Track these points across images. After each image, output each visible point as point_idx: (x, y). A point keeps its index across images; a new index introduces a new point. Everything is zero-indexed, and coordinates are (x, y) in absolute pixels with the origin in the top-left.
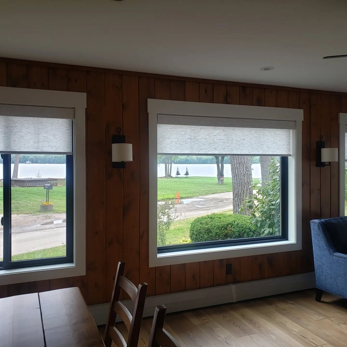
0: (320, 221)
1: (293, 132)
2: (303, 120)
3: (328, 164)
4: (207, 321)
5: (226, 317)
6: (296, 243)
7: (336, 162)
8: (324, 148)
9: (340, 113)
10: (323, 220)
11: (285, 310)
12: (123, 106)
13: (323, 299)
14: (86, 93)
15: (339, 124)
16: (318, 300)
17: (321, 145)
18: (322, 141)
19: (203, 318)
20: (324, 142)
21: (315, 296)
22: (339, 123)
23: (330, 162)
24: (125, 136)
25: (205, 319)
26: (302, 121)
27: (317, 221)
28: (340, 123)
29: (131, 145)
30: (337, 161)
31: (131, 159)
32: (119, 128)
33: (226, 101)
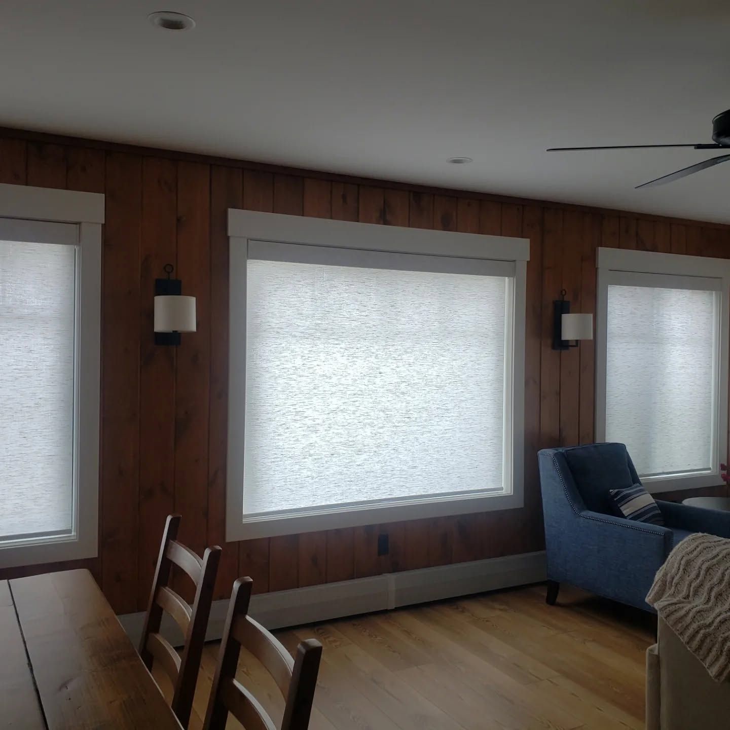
0: (556, 452)
1: (509, 282)
2: (529, 260)
3: (574, 344)
4: (338, 643)
5: (374, 637)
6: (512, 494)
7: (590, 340)
8: (568, 313)
9: (600, 248)
10: (563, 450)
11: (487, 621)
12: (178, 220)
13: (559, 599)
14: (104, 195)
15: (597, 269)
16: (551, 601)
17: (561, 308)
18: (565, 300)
19: (331, 639)
20: (569, 302)
21: (545, 594)
22: (596, 267)
23: (580, 341)
24: (180, 282)
25: (335, 641)
26: (527, 262)
27: (550, 452)
28: (599, 267)
29: (193, 300)
30: (592, 338)
31: (194, 328)
32: (168, 265)
33: (384, 219)
